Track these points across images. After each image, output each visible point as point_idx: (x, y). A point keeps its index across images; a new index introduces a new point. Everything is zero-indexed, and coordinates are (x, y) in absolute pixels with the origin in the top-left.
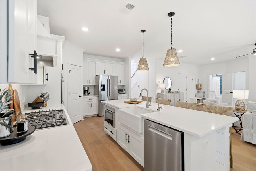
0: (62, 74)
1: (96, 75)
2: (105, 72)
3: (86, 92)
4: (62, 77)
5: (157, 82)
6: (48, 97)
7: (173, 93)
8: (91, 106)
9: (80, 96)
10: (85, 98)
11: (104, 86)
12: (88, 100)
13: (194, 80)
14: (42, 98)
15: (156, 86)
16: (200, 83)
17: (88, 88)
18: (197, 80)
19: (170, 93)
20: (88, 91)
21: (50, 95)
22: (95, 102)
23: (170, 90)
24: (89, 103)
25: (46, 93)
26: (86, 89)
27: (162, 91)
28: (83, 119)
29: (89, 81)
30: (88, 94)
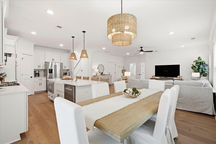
0: (16, 61)
1: (45, 62)
2: (53, 59)
3: (37, 74)
4: (16, 63)
5: (93, 67)
6: (5, 75)
7: (104, 75)
8: (40, 84)
9: (31, 77)
10: (36, 79)
11: (52, 70)
12: (38, 80)
13: (120, 67)
14: (1, 76)
15: (92, 70)
16: (125, 69)
17: (39, 71)
18: (122, 67)
19: (102, 75)
20: (38, 74)
21: (7, 74)
22: (45, 82)
23: (102, 73)
24: (40, 82)
25: (4, 73)
26: (37, 72)
27: (97, 74)
28: (33, 93)
29: (39, 66)
30: (39, 76)
